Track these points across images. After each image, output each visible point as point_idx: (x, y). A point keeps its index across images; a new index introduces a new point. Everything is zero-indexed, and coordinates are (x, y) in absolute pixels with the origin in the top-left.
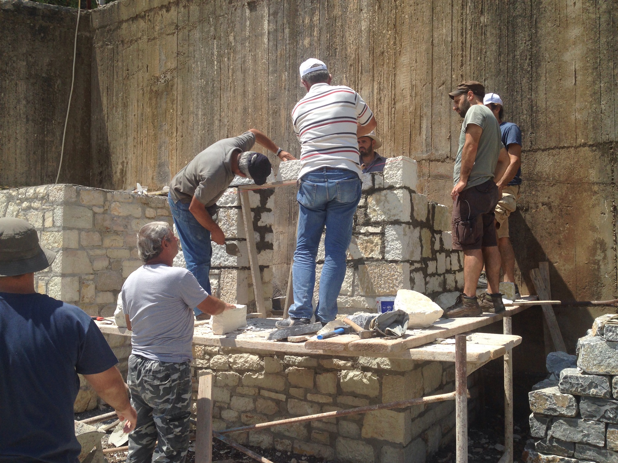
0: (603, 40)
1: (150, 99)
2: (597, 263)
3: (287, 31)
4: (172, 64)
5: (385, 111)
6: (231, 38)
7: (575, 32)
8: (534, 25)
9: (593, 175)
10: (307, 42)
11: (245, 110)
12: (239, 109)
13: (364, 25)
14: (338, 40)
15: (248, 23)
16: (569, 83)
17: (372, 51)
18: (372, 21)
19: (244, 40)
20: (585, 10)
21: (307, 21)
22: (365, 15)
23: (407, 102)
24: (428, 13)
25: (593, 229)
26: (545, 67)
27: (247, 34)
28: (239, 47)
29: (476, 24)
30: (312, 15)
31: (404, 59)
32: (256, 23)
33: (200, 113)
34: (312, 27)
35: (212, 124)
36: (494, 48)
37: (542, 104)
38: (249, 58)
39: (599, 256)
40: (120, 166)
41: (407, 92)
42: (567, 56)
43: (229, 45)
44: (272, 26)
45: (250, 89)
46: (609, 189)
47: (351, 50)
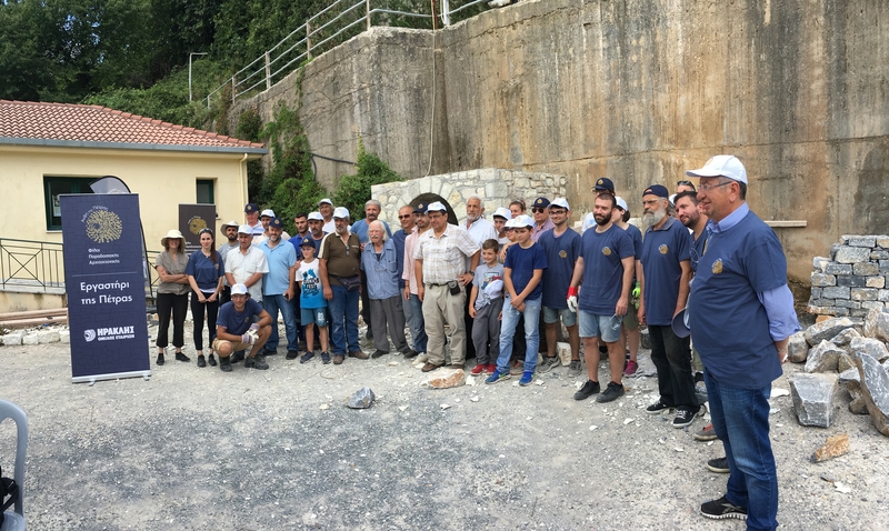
0: (834, 78)
2: (828, 209)
3: (618, 48)
4: (519, 71)
6: (571, 51)
7: (818, 71)
8: (794, 64)
9: (827, 158)
10: (634, 58)
11: (585, 107)
12: (580, 106)
13: (680, 51)
14: (660, 59)
15: (585, 40)
16: (814, 103)
17: (687, 70)
18: (686, 49)
19: (582, 53)
20: (824, 58)
21: (634, 42)
22: (680, 44)
23: (713, 107)
24: (725, 48)
25: (827, 190)
26: (800, 92)
27: (585, 48)
28: (578, 59)
29: (758, 59)
30: (638, 37)
31: (710, 78)
32: (592, 40)
33: (546, 109)
34: (638, 47)
36: (769, 76)
37: (798, 114)
38: (587, 67)
39: (830, 205)
40: (477, 152)
41: (712, 101)
42: (813, 86)
43: (567, 56)
44: (606, 45)
45: (588, 91)
46: (836, 167)
47: (671, 66)
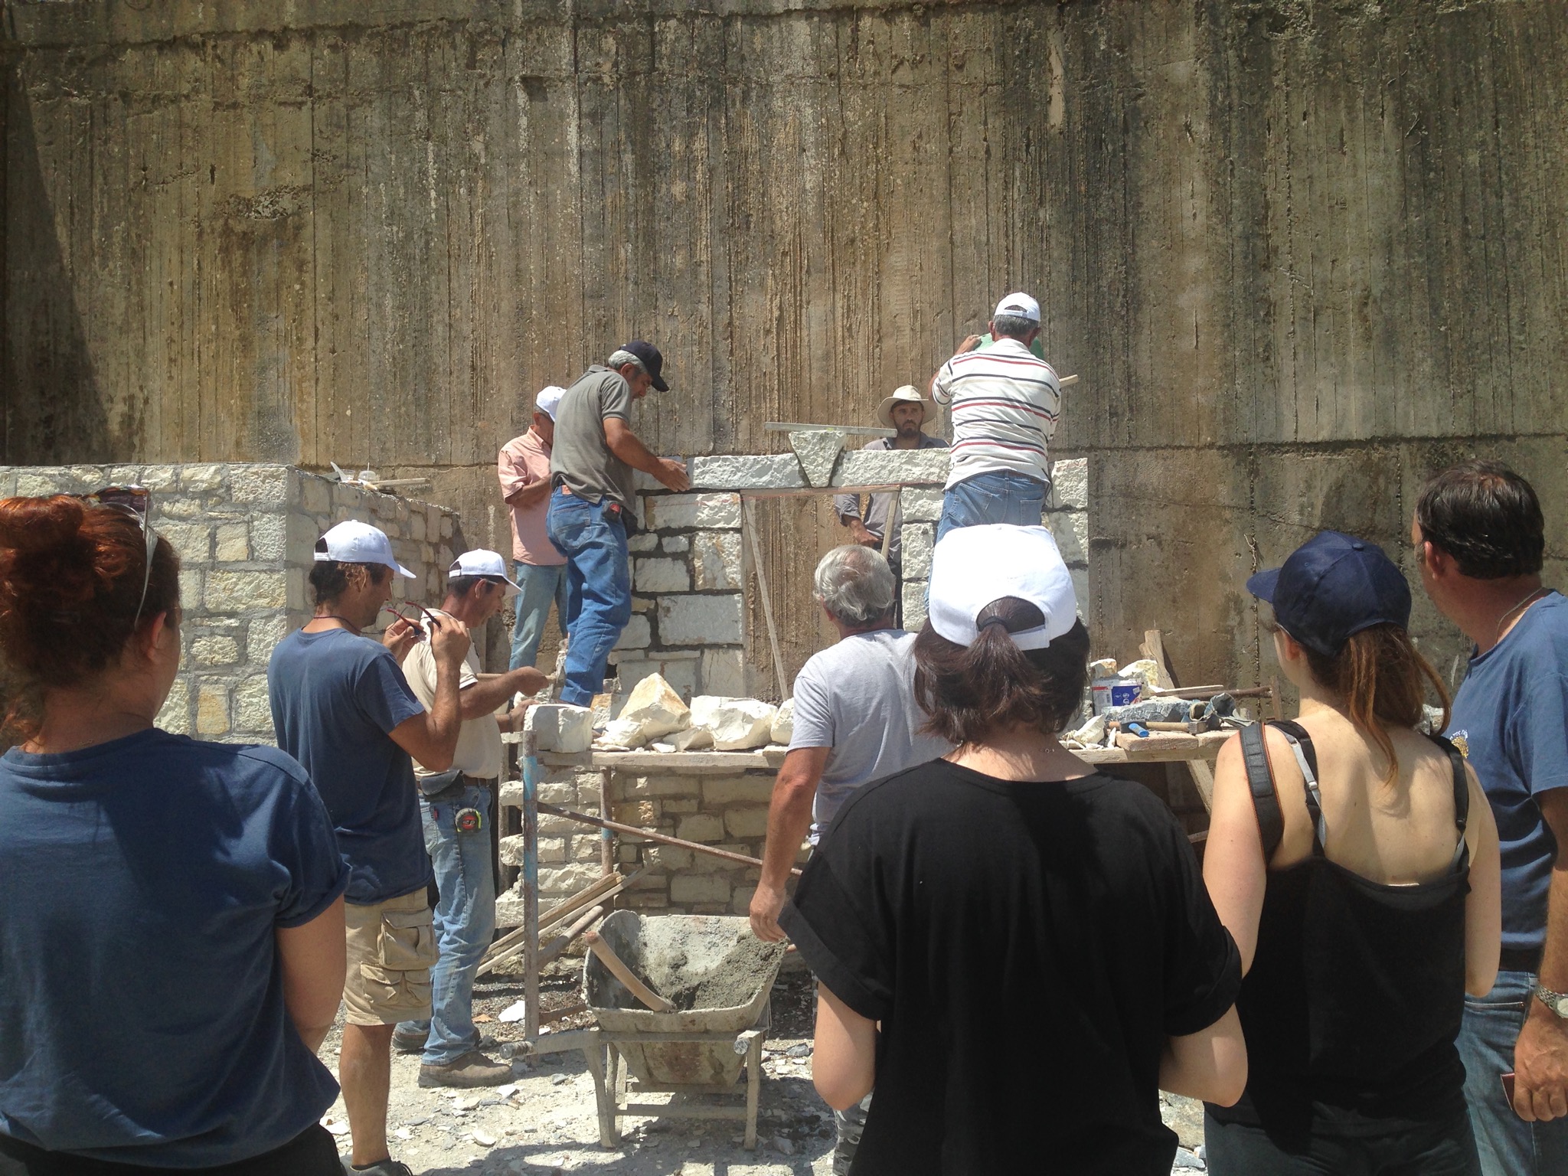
0: (1238, 282)
1: (225, 250)
2: (1230, 631)
3: (628, 158)
4: (296, 175)
5: (860, 352)
6: (478, 146)
7: (1195, 262)
8: (1131, 241)
9: (1224, 493)
10: (678, 189)
11: (521, 310)
12: (505, 306)
13: (810, 181)
14: (752, 199)
15: (524, 121)
16: (1188, 344)
17: (830, 234)
18: (827, 176)
19: (512, 159)
20: (1211, 229)
21: (678, 146)
22: (809, 160)
23: (906, 340)
24: (940, 184)
25: (1225, 578)
26: (1148, 314)
27: (523, 145)
28: (500, 171)
29: (1031, 222)
30: (690, 134)
31: (897, 260)
32: (546, 127)
33: (389, 302)
34: (689, 161)
35: (425, 331)
36: (1064, 267)
37: (1145, 374)
38: (530, 199)
39: (1233, 621)
41: (905, 322)
42: (1184, 300)
43: (471, 161)
44: (590, 142)
45: (533, 266)
46: (1247, 516)
47: (783, 222)
